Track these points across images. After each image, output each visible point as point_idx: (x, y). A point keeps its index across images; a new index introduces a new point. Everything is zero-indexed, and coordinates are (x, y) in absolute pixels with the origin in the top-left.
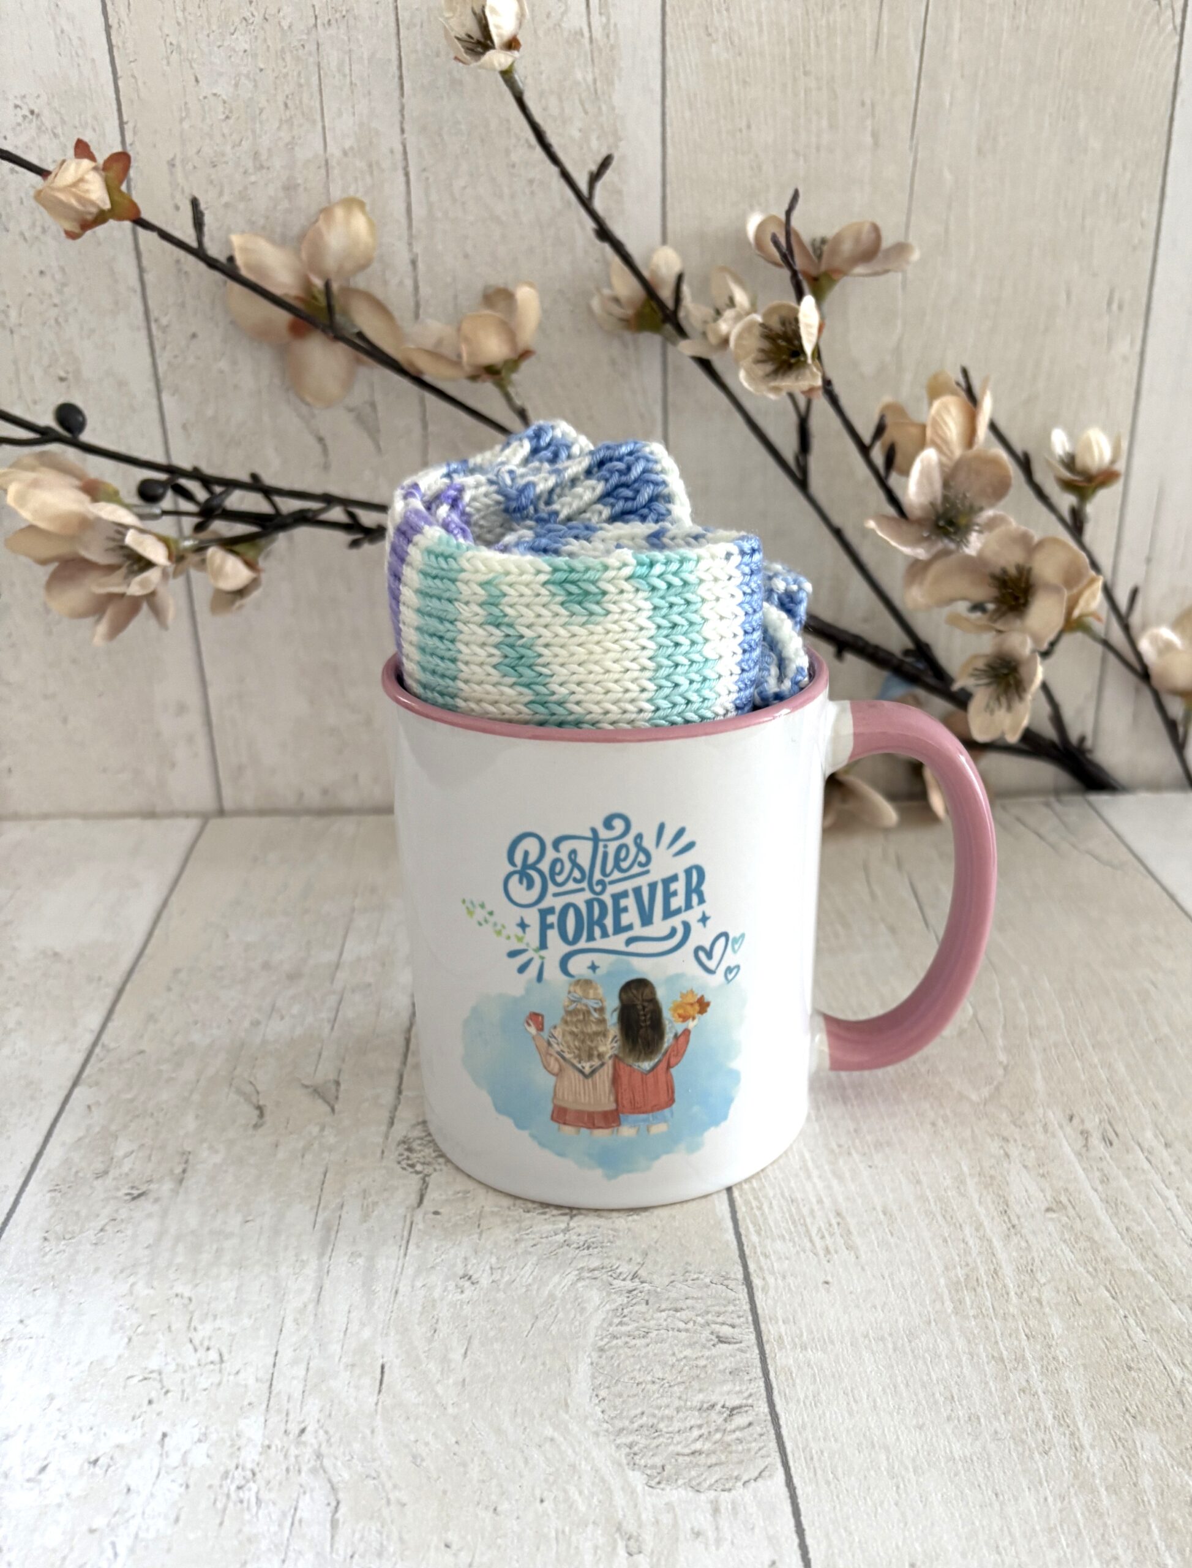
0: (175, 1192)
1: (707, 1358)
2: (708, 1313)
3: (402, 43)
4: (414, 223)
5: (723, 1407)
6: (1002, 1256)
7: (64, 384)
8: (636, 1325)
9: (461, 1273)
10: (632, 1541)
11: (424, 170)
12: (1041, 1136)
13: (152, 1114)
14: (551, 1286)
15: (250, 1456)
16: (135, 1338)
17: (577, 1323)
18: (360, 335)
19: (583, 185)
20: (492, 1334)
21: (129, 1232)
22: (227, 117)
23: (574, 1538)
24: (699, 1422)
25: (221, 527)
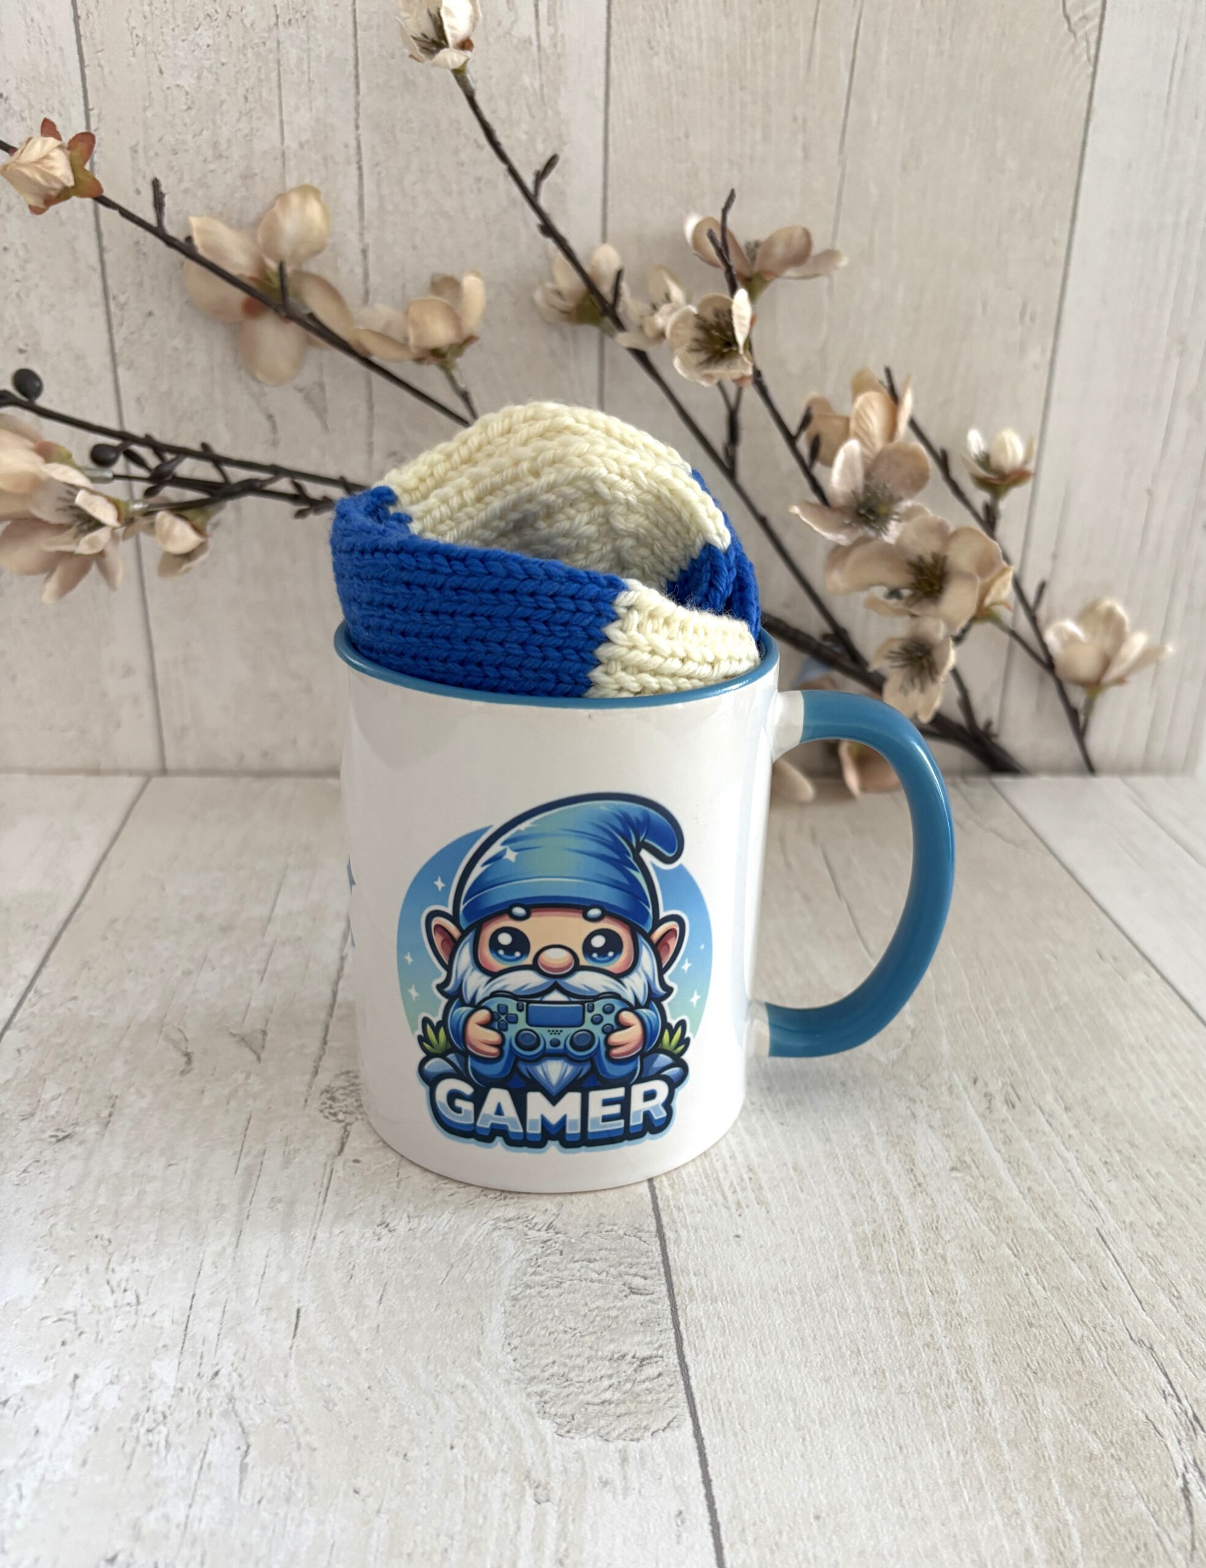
0: (101, 1135)
1: (619, 1309)
2: (621, 1264)
3: (359, 44)
4: (366, 215)
5: (634, 1357)
6: (908, 1213)
7: (23, 356)
8: (549, 1274)
9: (378, 1221)
10: (541, 1489)
11: (377, 165)
12: (946, 1098)
13: (81, 1059)
14: (467, 1234)
15: (161, 1399)
16: (51, 1279)
17: (492, 1272)
18: (312, 316)
19: (529, 181)
20: (407, 1282)
21: (52, 1174)
22: (189, 108)
23: (483, 1485)
24: (610, 1372)
25: (170, 493)
